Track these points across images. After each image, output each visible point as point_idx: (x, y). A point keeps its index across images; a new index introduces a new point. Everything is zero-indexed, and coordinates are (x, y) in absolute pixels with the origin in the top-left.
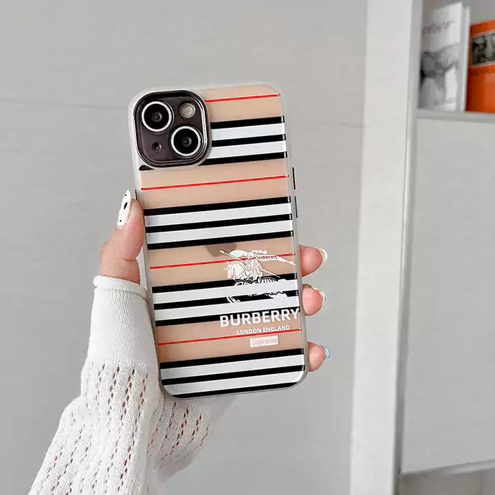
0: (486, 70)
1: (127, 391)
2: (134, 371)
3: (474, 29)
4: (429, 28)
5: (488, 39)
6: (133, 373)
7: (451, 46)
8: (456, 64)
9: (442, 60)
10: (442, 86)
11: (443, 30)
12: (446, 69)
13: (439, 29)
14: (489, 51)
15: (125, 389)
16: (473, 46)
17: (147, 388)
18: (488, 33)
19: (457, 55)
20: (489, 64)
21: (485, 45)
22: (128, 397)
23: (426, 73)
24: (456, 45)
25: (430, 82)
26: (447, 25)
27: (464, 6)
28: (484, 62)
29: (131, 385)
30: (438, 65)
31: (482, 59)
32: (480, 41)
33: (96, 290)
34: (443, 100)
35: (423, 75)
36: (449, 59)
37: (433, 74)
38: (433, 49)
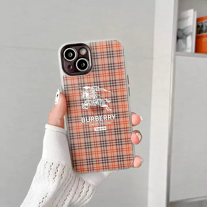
0: (203, 37)
1: (56, 173)
2: (59, 164)
3: (198, 20)
4: (180, 19)
5: (204, 24)
6: (59, 166)
7: (189, 27)
8: (191, 34)
9: (185, 32)
10: (185, 43)
11: (186, 20)
12: (187, 36)
13: (184, 19)
14: (204, 28)
15: (55, 172)
16: (198, 26)
17: (64, 172)
18: (204, 21)
19: (191, 30)
20: (204, 34)
21: (202, 26)
22: (56, 175)
23: (179, 37)
24: (191, 26)
25: (180, 41)
26: (187, 18)
27: (194, 11)
28: (202, 33)
29: (57, 170)
30: (184, 34)
31: (201, 32)
32: (200, 25)
33: (46, 130)
34: (186, 48)
35: (178, 38)
36: (188, 32)
37: (181, 38)
38: (181, 28)
